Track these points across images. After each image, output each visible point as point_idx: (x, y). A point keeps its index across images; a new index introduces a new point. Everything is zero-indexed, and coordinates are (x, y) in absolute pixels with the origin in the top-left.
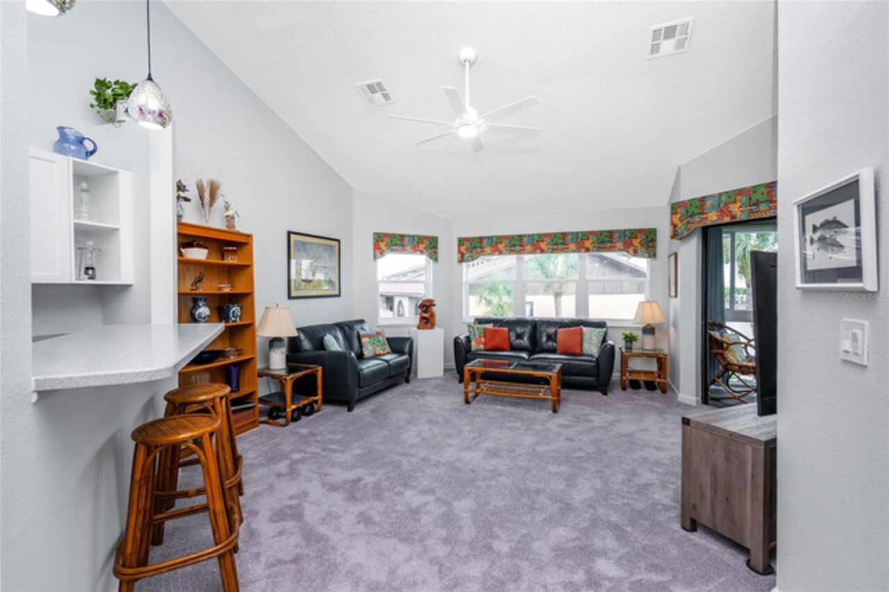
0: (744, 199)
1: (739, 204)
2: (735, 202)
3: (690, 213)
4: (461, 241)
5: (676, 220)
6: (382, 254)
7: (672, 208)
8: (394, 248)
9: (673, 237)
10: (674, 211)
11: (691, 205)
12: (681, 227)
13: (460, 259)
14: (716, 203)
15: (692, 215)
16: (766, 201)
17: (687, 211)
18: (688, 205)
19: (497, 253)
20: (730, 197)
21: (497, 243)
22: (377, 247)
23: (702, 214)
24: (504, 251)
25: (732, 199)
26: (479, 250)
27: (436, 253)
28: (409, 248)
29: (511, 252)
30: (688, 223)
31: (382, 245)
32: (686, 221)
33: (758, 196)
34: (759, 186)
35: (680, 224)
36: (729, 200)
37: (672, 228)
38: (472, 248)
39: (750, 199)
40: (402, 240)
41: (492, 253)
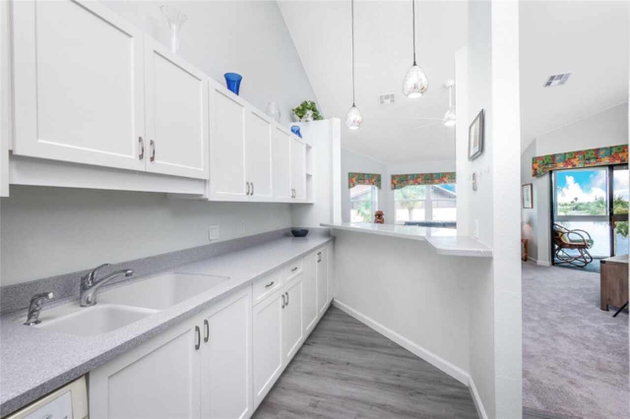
0: (581, 157)
1: (577, 159)
2: (575, 158)
3: (545, 163)
4: (393, 177)
5: (536, 166)
6: (354, 185)
7: (533, 160)
8: (360, 181)
9: (533, 176)
10: (534, 161)
11: (546, 159)
12: (539, 170)
13: (393, 187)
14: (563, 159)
15: (547, 164)
16: (594, 158)
17: (544, 162)
18: (544, 159)
19: (417, 183)
20: (571, 155)
21: (416, 178)
22: (350, 180)
23: (554, 163)
24: (421, 182)
25: (573, 156)
26: (405, 182)
27: (380, 184)
28: (367, 181)
29: (425, 183)
30: (544, 168)
31: (354, 180)
32: (543, 167)
33: (589, 155)
34: (589, 150)
35: (538, 169)
36: (570, 157)
37: (533, 171)
38: (400, 181)
39: (584, 157)
40: (364, 177)
41: (414, 184)
